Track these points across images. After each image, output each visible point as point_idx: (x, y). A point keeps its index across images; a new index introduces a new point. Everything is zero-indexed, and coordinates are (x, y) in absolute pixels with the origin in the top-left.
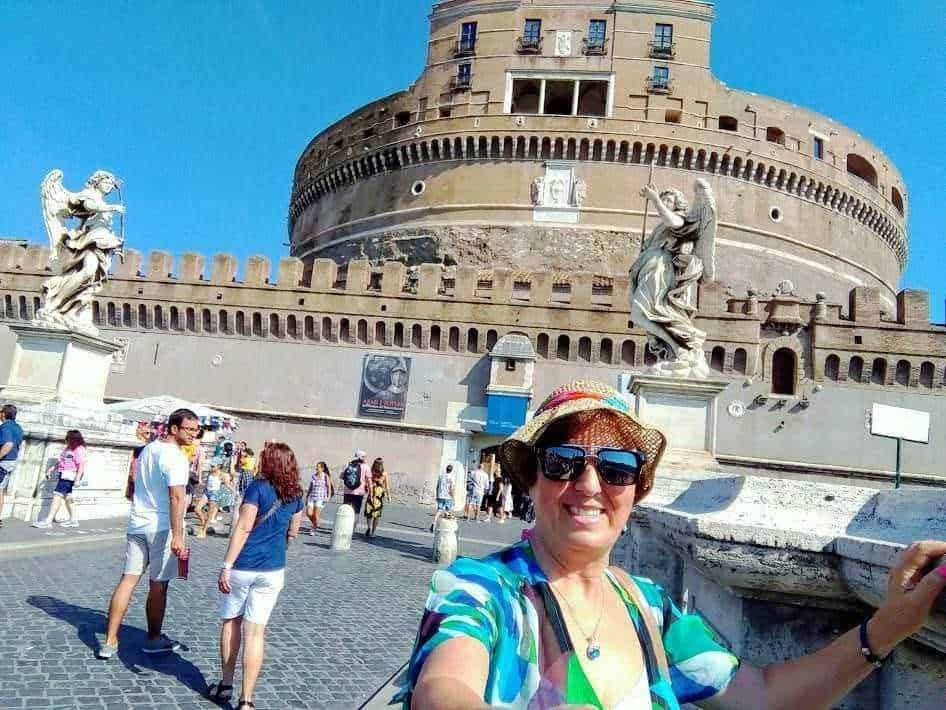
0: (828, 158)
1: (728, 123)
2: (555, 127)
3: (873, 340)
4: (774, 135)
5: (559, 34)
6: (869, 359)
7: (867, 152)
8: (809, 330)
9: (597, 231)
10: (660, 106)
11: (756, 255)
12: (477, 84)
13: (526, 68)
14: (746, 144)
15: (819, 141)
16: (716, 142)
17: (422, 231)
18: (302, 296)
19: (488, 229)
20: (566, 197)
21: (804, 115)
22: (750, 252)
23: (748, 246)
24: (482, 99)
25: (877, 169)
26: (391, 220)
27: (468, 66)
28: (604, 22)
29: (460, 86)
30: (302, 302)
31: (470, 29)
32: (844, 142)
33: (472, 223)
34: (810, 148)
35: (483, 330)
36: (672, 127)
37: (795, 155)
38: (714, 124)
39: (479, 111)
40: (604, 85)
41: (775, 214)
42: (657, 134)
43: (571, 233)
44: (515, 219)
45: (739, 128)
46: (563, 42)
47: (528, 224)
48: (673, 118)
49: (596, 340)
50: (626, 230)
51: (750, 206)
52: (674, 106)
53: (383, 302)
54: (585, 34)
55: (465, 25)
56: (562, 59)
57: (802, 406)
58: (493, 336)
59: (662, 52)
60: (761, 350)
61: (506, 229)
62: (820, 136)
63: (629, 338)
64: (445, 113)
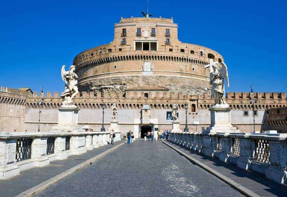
0: (204, 55)
1: (182, 51)
2: (146, 53)
3: (207, 101)
4: (192, 52)
5: (145, 32)
6: (207, 105)
7: (212, 52)
8: (197, 100)
9: (157, 76)
10: (168, 47)
11: (190, 79)
12: (127, 43)
13: (138, 39)
14: (186, 55)
15: (201, 52)
16: (181, 55)
17: (117, 77)
18: (102, 100)
19: (133, 77)
20: (150, 69)
21: (198, 47)
22: (189, 78)
23: (188, 77)
24: (129, 47)
25: (215, 55)
26: (109, 75)
27: (125, 39)
28: (155, 29)
29: (123, 44)
30: (103, 101)
31: (124, 30)
32: (207, 51)
33: (129, 75)
34: (199, 54)
35: (140, 104)
36: (171, 52)
37: (197, 56)
38: (180, 51)
39: (129, 50)
40: (156, 43)
41: (193, 69)
42: (168, 54)
43: (151, 77)
44: (139, 74)
45: (185, 51)
46: (146, 34)
47: (142, 75)
48: (171, 50)
49: (161, 105)
50: (163, 75)
51: (188, 68)
52: (171, 48)
53: (119, 100)
54: (151, 32)
55: (123, 29)
56: (146, 38)
57: (197, 114)
58: (142, 105)
59: (168, 36)
60: (190, 104)
61: (137, 76)
62: (202, 51)
63: (167, 104)
64: (120, 49)
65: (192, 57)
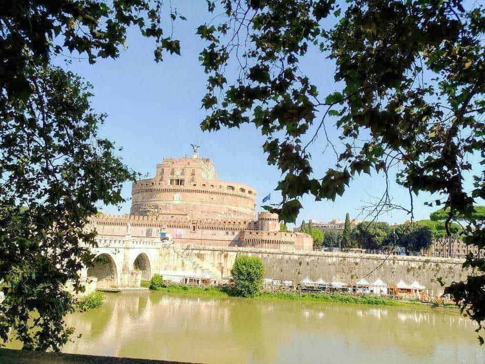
0: (223, 188)
2: (178, 187)
3: (203, 224)
5: (177, 171)
7: (232, 184)
8: (196, 223)
9: (183, 204)
10: (193, 183)
12: (164, 179)
13: (172, 177)
14: (207, 188)
16: (202, 188)
17: (156, 204)
19: (166, 204)
20: (178, 198)
21: (217, 182)
23: (207, 204)
24: (165, 182)
25: (235, 187)
26: (151, 201)
27: (163, 176)
28: (184, 169)
29: (161, 180)
31: (163, 170)
33: (164, 202)
34: (219, 187)
36: (194, 187)
37: (216, 188)
39: (164, 184)
40: (184, 180)
41: (212, 199)
42: (192, 188)
43: (179, 204)
44: (171, 202)
46: (178, 173)
47: (173, 203)
48: (195, 185)
49: (174, 225)
50: (188, 203)
51: (208, 198)
52: (195, 183)
54: (181, 171)
56: (177, 176)
57: (195, 232)
59: (193, 174)
60: (192, 226)
61: (169, 204)
62: (221, 185)
63: (177, 225)
64: (159, 184)
65: (211, 189)
